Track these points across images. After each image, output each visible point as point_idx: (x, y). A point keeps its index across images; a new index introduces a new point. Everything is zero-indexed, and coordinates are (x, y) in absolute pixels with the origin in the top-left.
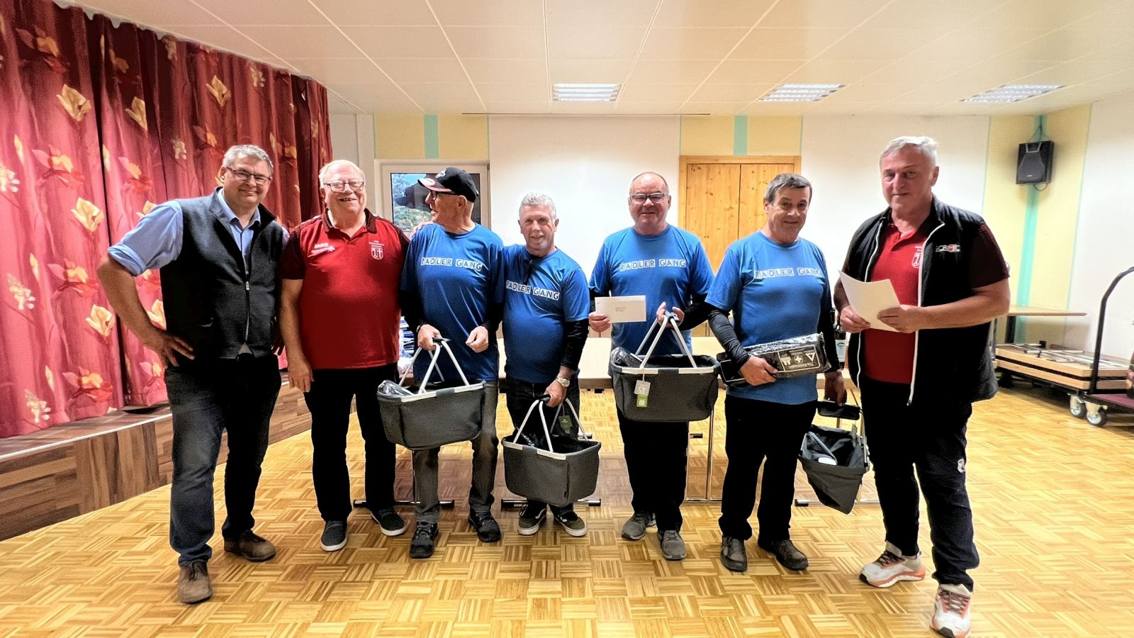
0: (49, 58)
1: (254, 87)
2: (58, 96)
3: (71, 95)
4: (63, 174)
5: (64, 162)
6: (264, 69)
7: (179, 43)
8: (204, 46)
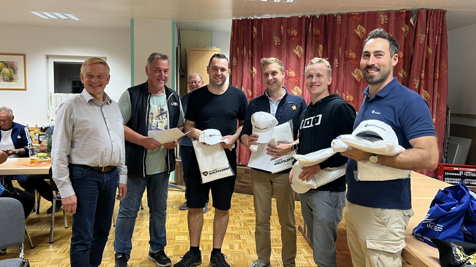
0: (293, 37)
1: (381, 25)
2: (294, 50)
3: (299, 49)
4: (291, 78)
5: (292, 74)
6: (388, 13)
7: (342, 15)
8: (355, 12)
